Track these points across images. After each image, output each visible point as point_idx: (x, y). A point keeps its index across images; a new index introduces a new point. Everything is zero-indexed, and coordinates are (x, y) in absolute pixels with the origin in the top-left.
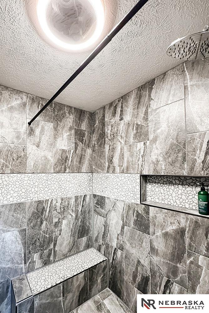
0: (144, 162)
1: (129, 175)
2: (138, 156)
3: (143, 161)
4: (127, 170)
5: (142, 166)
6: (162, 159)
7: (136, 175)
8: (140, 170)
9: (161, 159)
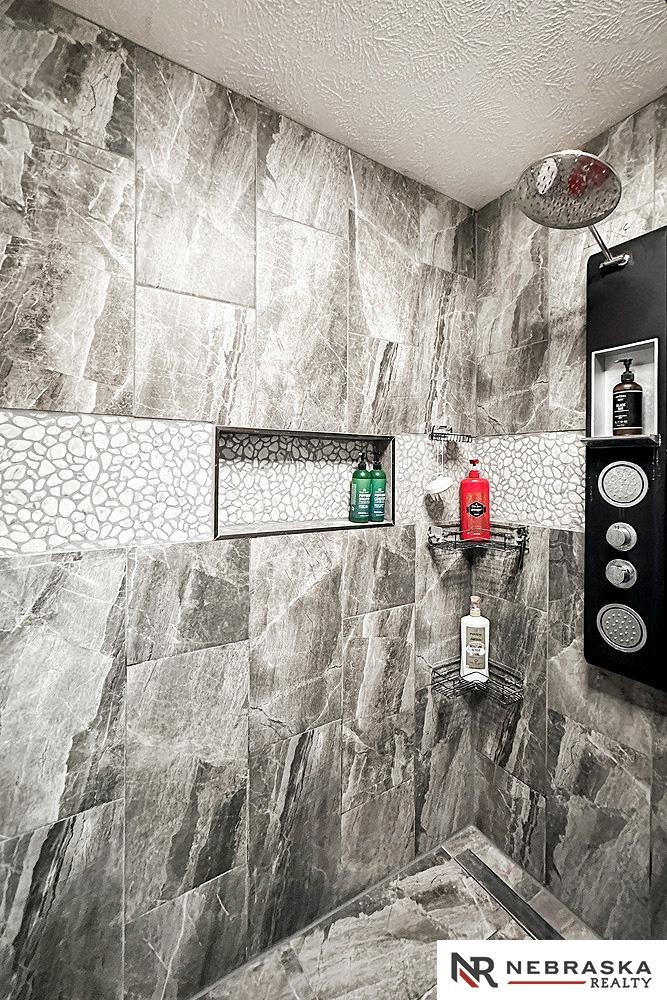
0: (234, 381)
1: (159, 426)
2: (211, 353)
3: (232, 375)
4: (153, 403)
5: (225, 393)
6: (294, 381)
7: (199, 427)
8: (215, 407)
9: (290, 380)
